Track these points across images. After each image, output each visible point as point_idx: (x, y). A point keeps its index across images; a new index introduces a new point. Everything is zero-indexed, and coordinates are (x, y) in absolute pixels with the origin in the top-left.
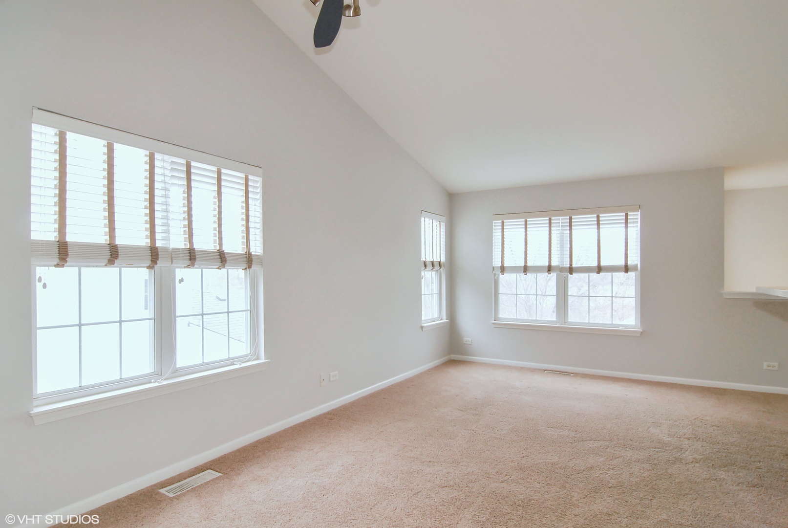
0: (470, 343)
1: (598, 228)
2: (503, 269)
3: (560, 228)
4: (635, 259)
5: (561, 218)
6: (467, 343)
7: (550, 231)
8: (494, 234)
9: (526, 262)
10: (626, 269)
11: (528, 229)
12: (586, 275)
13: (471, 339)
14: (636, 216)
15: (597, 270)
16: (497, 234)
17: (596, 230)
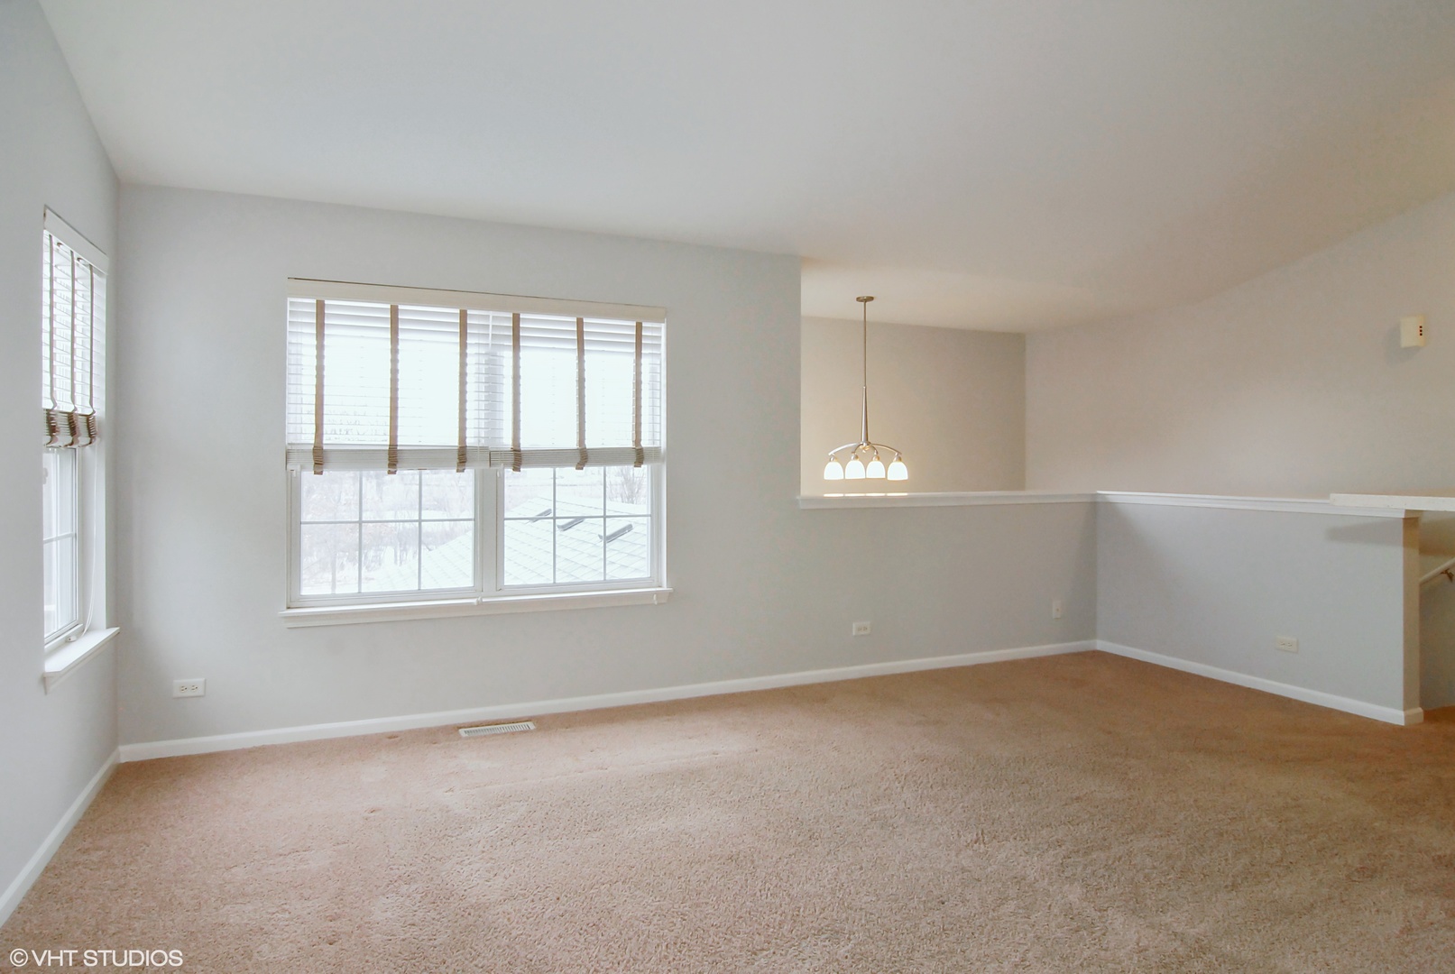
0: (200, 692)
1: (581, 351)
2: (320, 458)
3: (490, 341)
4: (655, 435)
5: (491, 314)
6: (189, 693)
7: (463, 345)
8: (290, 339)
9: (393, 437)
10: (639, 456)
11: (401, 336)
12: (548, 471)
13: (203, 679)
14: (657, 332)
15: (578, 460)
16: (301, 341)
17: (575, 355)
